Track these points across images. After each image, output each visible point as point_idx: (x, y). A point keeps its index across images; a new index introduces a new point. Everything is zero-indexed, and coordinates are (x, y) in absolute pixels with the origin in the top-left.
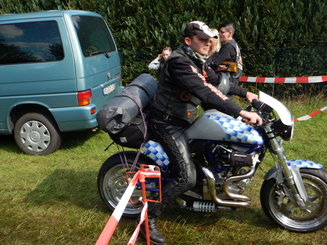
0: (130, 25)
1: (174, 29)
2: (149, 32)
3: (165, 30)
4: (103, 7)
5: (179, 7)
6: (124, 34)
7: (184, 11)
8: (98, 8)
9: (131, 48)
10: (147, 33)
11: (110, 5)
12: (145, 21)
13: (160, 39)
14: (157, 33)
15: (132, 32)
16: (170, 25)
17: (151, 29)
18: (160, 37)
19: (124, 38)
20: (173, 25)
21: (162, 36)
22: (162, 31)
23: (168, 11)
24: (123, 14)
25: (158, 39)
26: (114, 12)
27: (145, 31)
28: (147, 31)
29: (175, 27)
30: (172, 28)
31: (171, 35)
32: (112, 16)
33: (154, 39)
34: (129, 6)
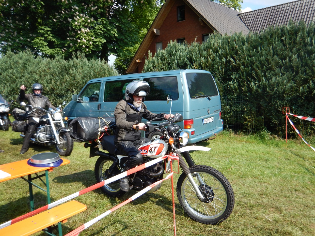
0: (233, 78)
1: (266, 81)
2: (247, 83)
3: (259, 82)
4: (216, 66)
5: (272, 65)
6: (229, 84)
7: (275, 68)
8: (214, 67)
9: (234, 94)
10: (245, 83)
11: (221, 64)
12: (245, 75)
13: (255, 88)
14: (253, 84)
15: (235, 83)
16: (263, 78)
17: (249, 80)
18: (254, 87)
19: (229, 87)
20: (266, 78)
21: (256, 86)
22: (257, 83)
23: (262, 68)
24: (230, 70)
25: (253, 88)
26: (224, 69)
27: (244, 82)
28: (245, 82)
29: (267, 79)
30: (265, 80)
31: (263, 85)
32: (222, 72)
33: (250, 88)
34: (234, 65)
